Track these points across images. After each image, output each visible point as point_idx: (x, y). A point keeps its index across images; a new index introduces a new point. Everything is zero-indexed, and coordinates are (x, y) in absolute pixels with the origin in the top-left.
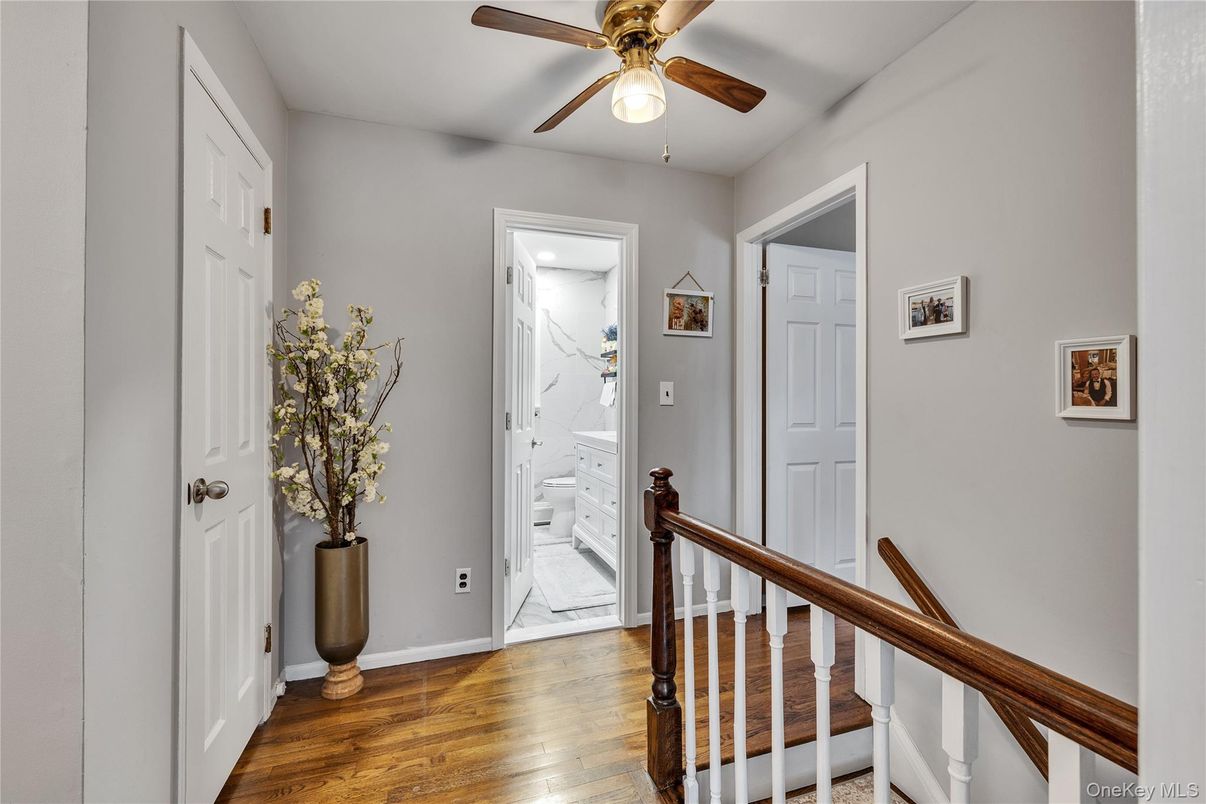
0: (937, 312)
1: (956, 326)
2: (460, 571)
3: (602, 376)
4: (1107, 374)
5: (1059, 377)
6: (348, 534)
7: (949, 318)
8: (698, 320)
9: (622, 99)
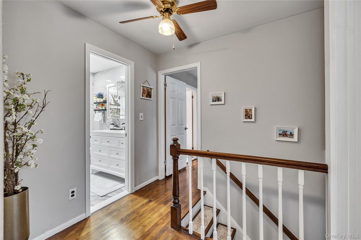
0: (218, 99)
1: (223, 102)
2: (71, 190)
3: (94, 110)
4: (250, 113)
5: (243, 114)
6: (16, 187)
7: (221, 101)
8: (149, 95)
9: (162, 28)
